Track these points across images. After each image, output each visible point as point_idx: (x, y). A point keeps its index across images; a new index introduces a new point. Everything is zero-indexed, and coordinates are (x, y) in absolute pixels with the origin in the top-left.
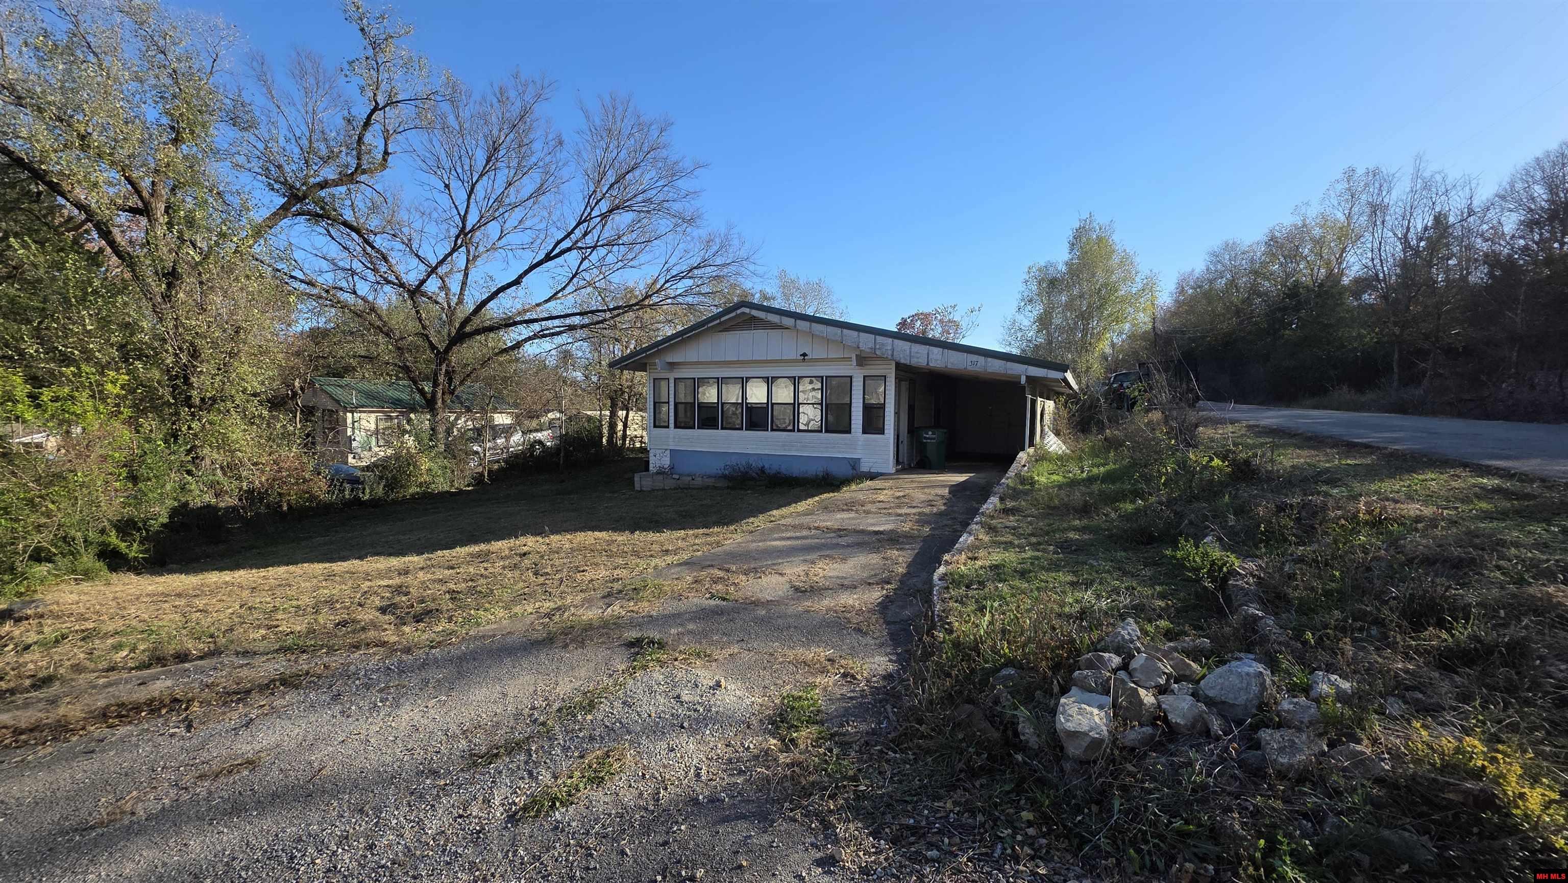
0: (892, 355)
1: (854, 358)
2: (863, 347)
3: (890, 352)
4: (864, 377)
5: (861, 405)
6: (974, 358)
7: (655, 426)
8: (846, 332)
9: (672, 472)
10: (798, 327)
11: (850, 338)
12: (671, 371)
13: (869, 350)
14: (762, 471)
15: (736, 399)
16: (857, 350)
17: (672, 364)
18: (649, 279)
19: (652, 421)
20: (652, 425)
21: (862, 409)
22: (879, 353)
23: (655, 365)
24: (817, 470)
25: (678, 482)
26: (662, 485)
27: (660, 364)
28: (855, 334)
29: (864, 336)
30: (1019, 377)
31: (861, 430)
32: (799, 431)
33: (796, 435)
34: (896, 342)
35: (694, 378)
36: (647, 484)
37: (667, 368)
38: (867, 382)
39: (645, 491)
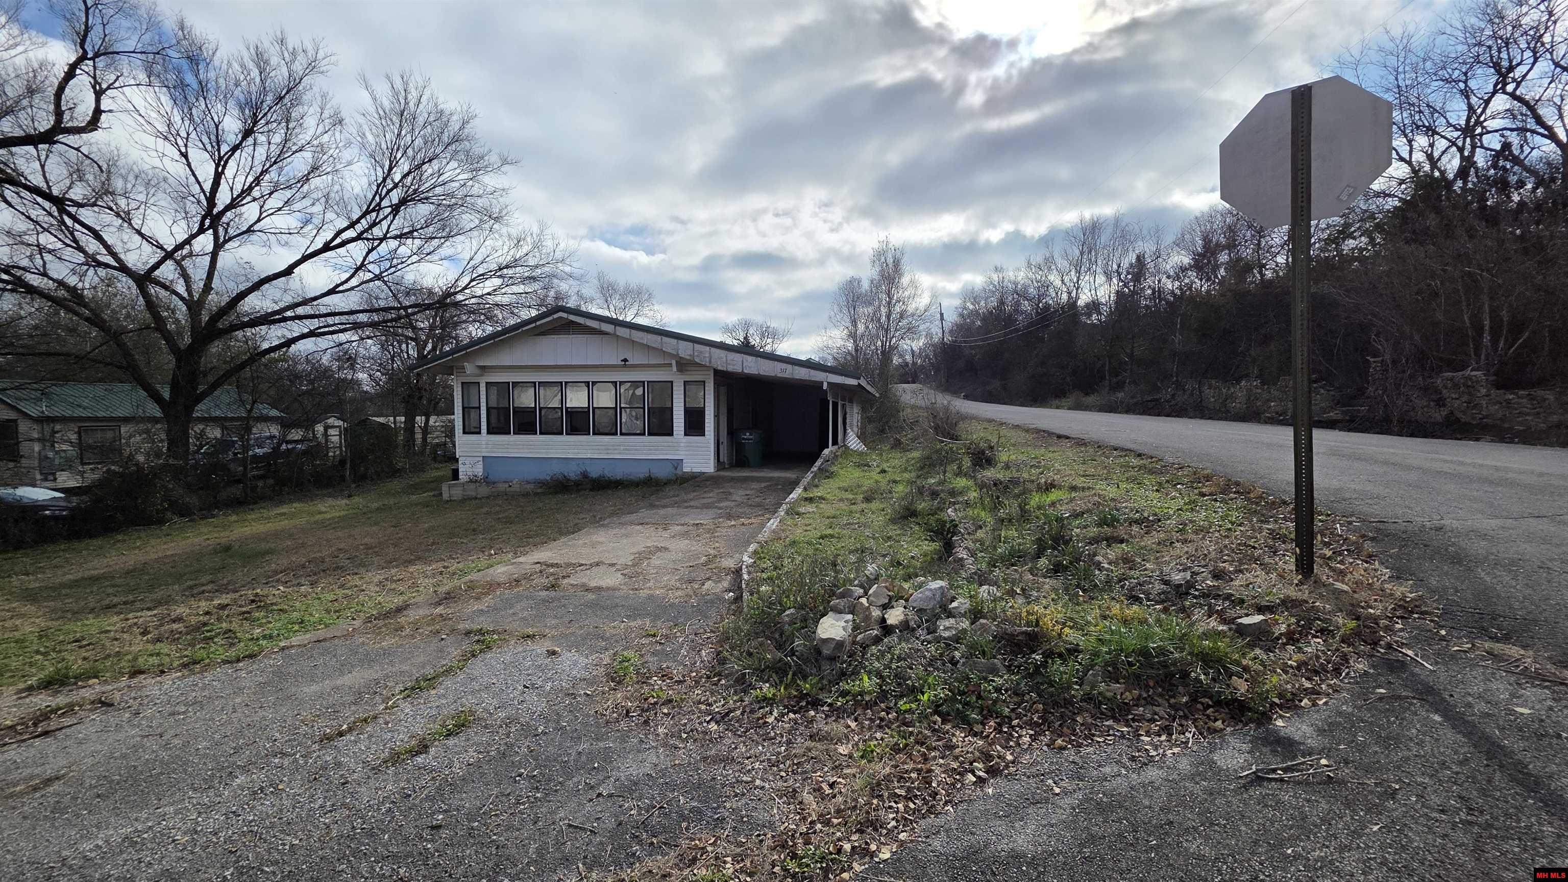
0: (710, 362)
1: (674, 363)
2: (682, 354)
3: (708, 360)
4: (685, 382)
5: (683, 409)
6: (784, 366)
7: (464, 433)
8: (665, 339)
9: (486, 480)
10: (618, 333)
11: (670, 345)
12: (482, 375)
13: (688, 358)
14: (585, 475)
15: (556, 404)
16: (676, 356)
17: (483, 368)
18: (451, 277)
19: (461, 427)
20: (461, 431)
21: (683, 413)
22: (697, 360)
23: (463, 368)
24: (640, 473)
25: (493, 490)
26: (474, 494)
27: (469, 368)
28: (674, 341)
29: (682, 344)
30: (822, 383)
31: (683, 433)
32: (622, 434)
33: (618, 439)
34: (713, 350)
35: (509, 383)
36: (457, 493)
37: (477, 371)
38: (687, 387)
39: (455, 501)
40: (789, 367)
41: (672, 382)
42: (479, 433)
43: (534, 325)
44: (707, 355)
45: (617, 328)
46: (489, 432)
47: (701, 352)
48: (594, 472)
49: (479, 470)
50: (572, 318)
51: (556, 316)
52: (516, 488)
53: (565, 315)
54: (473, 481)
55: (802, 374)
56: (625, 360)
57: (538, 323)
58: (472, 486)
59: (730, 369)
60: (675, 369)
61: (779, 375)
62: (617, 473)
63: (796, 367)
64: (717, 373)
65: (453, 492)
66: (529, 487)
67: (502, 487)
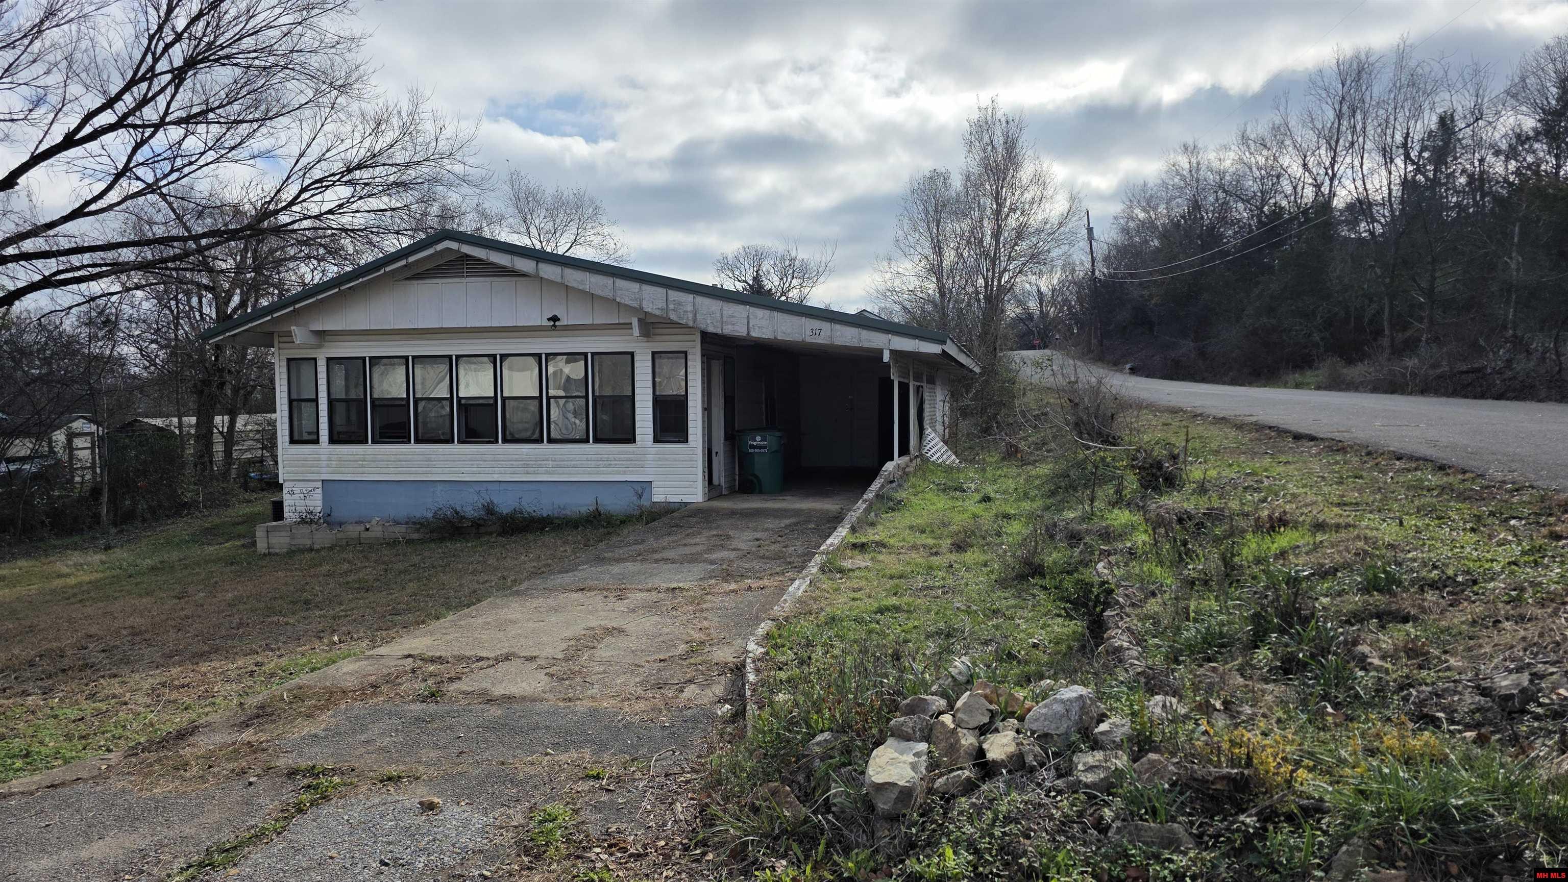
0: (695, 320)
1: (635, 322)
2: (648, 307)
3: (690, 316)
4: (654, 353)
5: (650, 398)
6: (816, 324)
7: (292, 441)
8: (620, 283)
9: (328, 520)
10: (542, 274)
11: (628, 291)
12: (320, 346)
13: (658, 313)
14: (489, 510)
15: (442, 392)
16: (638, 311)
17: (322, 335)
18: (270, 185)
19: (287, 432)
20: (287, 439)
21: (650, 404)
22: (673, 316)
23: (289, 334)
24: (582, 504)
25: (339, 536)
26: (308, 542)
27: (299, 334)
28: (635, 286)
29: (648, 290)
30: (881, 352)
31: (651, 437)
32: (550, 441)
33: (544, 449)
34: (700, 299)
35: (364, 359)
36: (280, 541)
37: (313, 340)
38: (657, 362)
39: (277, 554)
40: (826, 326)
41: (632, 354)
42: (317, 441)
43: (403, 262)
44: (690, 308)
45: (542, 266)
46: (332, 441)
47: (680, 304)
48: (505, 504)
49: (316, 503)
50: (466, 249)
51: (440, 247)
52: (377, 532)
53: (454, 245)
54: (306, 520)
55: (847, 337)
56: (555, 319)
57: (412, 259)
58: (305, 529)
59: (728, 330)
60: (636, 331)
61: (809, 340)
62: (545, 506)
63: (838, 327)
64: (707, 338)
65: (273, 540)
66: (399, 531)
67: (353, 531)
